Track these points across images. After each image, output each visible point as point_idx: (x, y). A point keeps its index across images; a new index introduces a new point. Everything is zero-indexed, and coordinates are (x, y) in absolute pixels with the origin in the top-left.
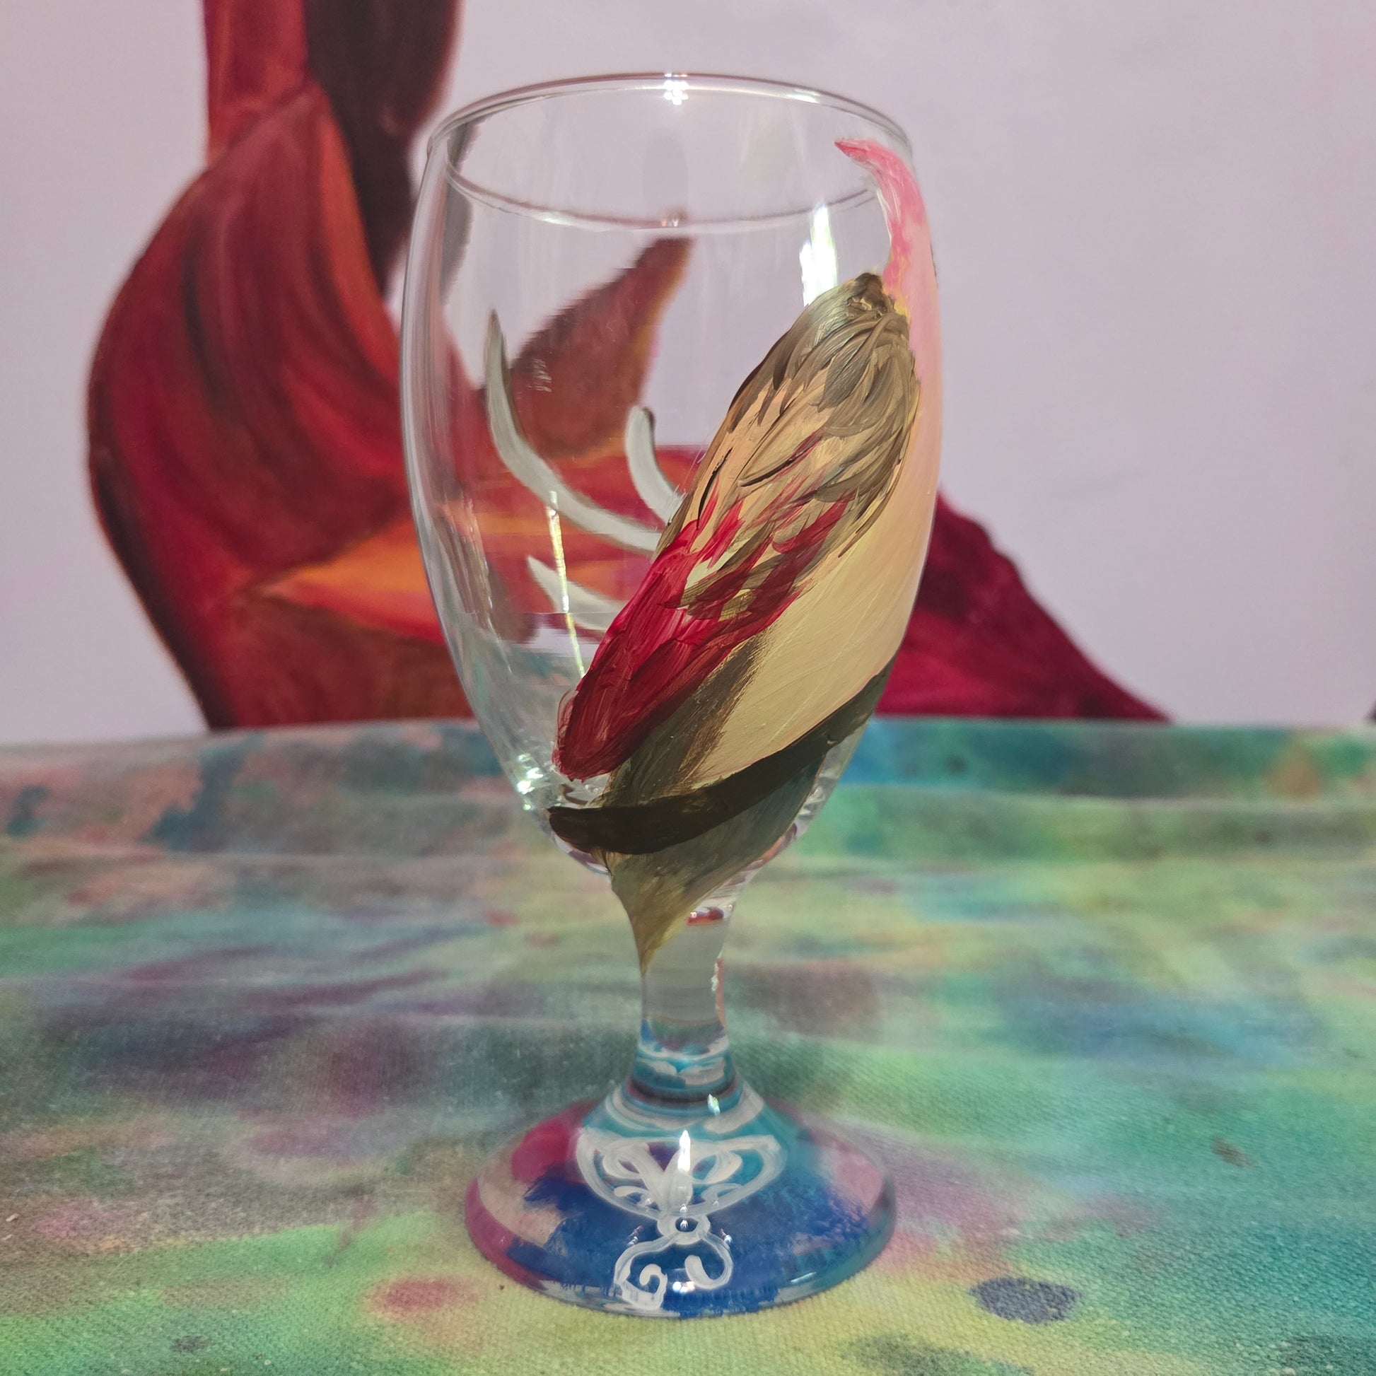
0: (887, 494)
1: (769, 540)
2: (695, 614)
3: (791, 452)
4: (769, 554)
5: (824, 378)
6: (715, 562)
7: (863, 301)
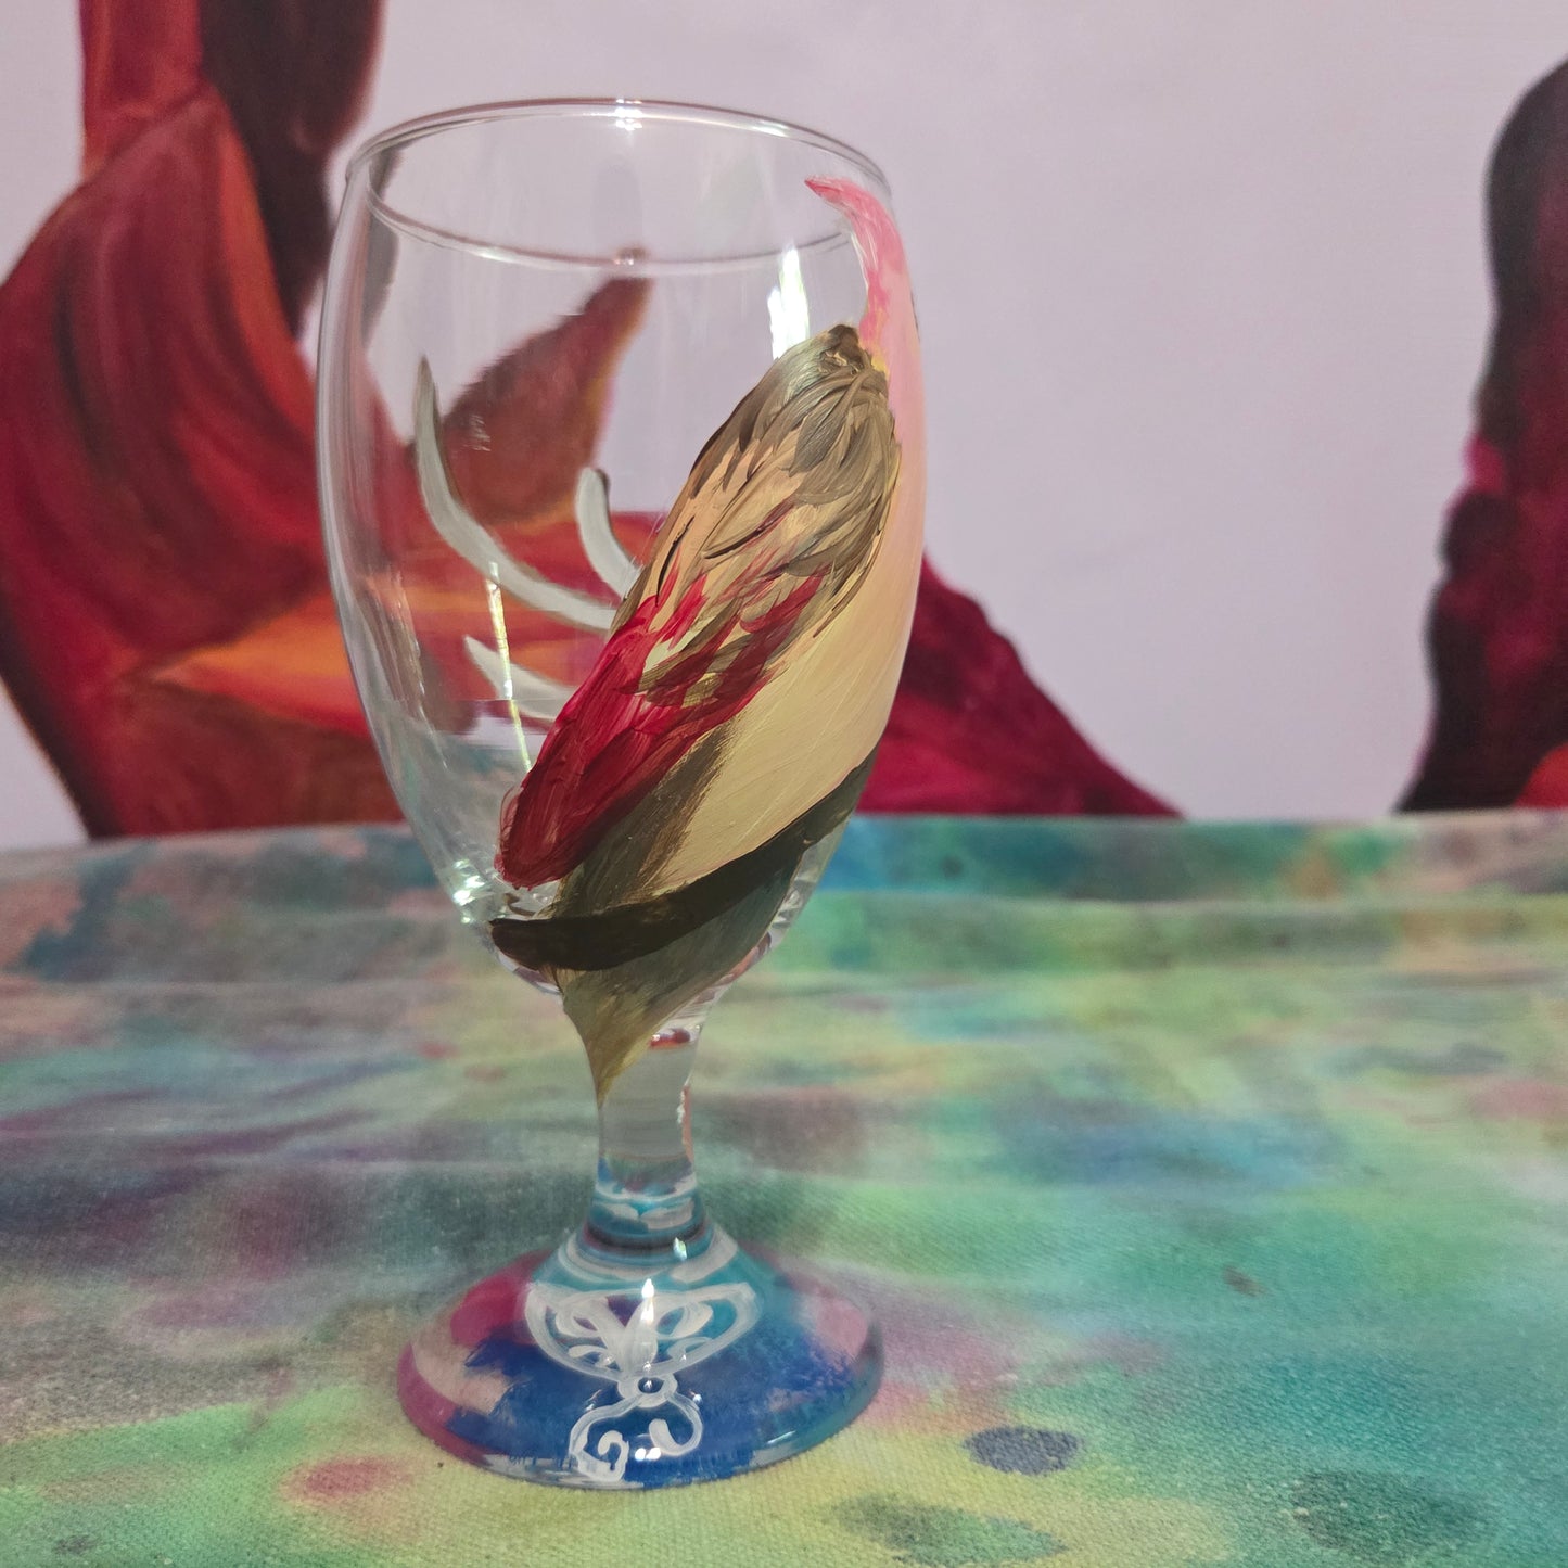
0: (866, 568)
1: (736, 617)
2: (655, 700)
3: (760, 521)
4: (737, 634)
5: (796, 439)
6: (677, 642)
7: (837, 355)
